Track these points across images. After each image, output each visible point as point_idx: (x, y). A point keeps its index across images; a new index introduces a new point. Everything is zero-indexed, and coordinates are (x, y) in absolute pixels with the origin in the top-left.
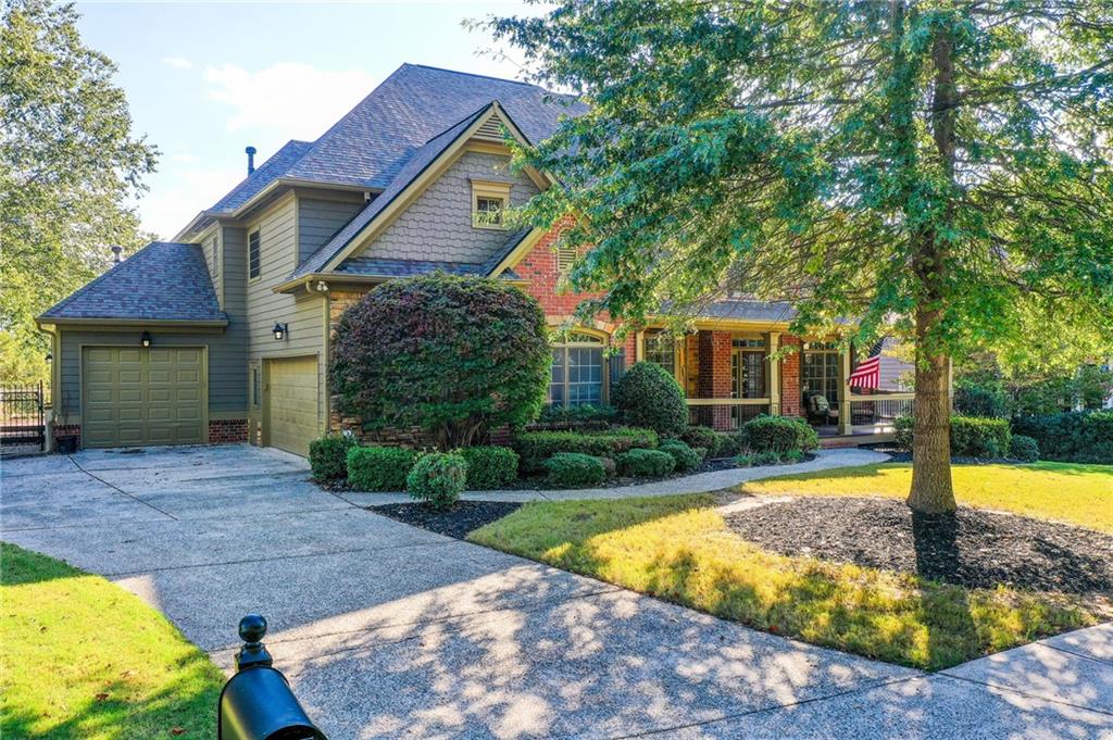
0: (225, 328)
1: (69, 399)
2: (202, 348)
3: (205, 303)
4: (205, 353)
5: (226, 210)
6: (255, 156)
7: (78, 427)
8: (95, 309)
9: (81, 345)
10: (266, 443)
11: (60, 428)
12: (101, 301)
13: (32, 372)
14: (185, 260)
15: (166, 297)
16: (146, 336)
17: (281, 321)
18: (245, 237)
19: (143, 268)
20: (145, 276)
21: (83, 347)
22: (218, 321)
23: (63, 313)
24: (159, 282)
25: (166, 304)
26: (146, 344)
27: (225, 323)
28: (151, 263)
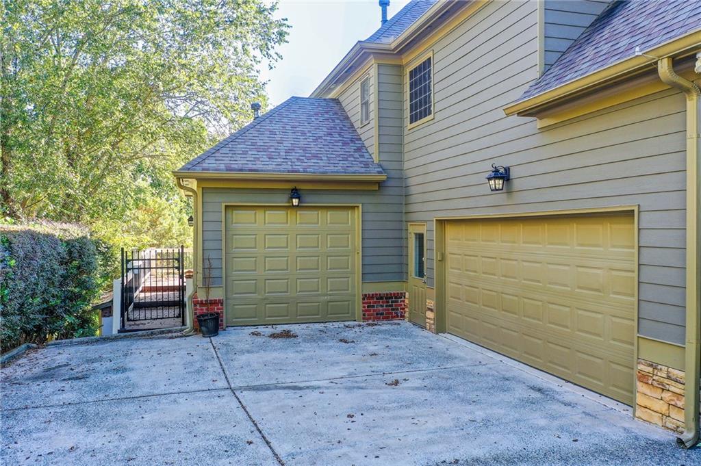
0: (380, 184)
1: (210, 268)
2: (353, 208)
3: (357, 155)
4: (358, 214)
5: (385, 40)
6: (388, 7)
7: (220, 302)
8: (240, 162)
9: (224, 205)
10: (440, 328)
11: (202, 303)
12: (245, 153)
13: (182, 232)
14: (327, 113)
15: (314, 148)
16: (295, 193)
17: (501, 163)
18: (401, 76)
19: (285, 120)
20: (288, 127)
21: (226, 206)
22: (374, 175)
23: (205, 165)
24: (303, 133)
25: (315, 156)
26: (295, 202)
27: (383, 177)
28: (293, 116)
